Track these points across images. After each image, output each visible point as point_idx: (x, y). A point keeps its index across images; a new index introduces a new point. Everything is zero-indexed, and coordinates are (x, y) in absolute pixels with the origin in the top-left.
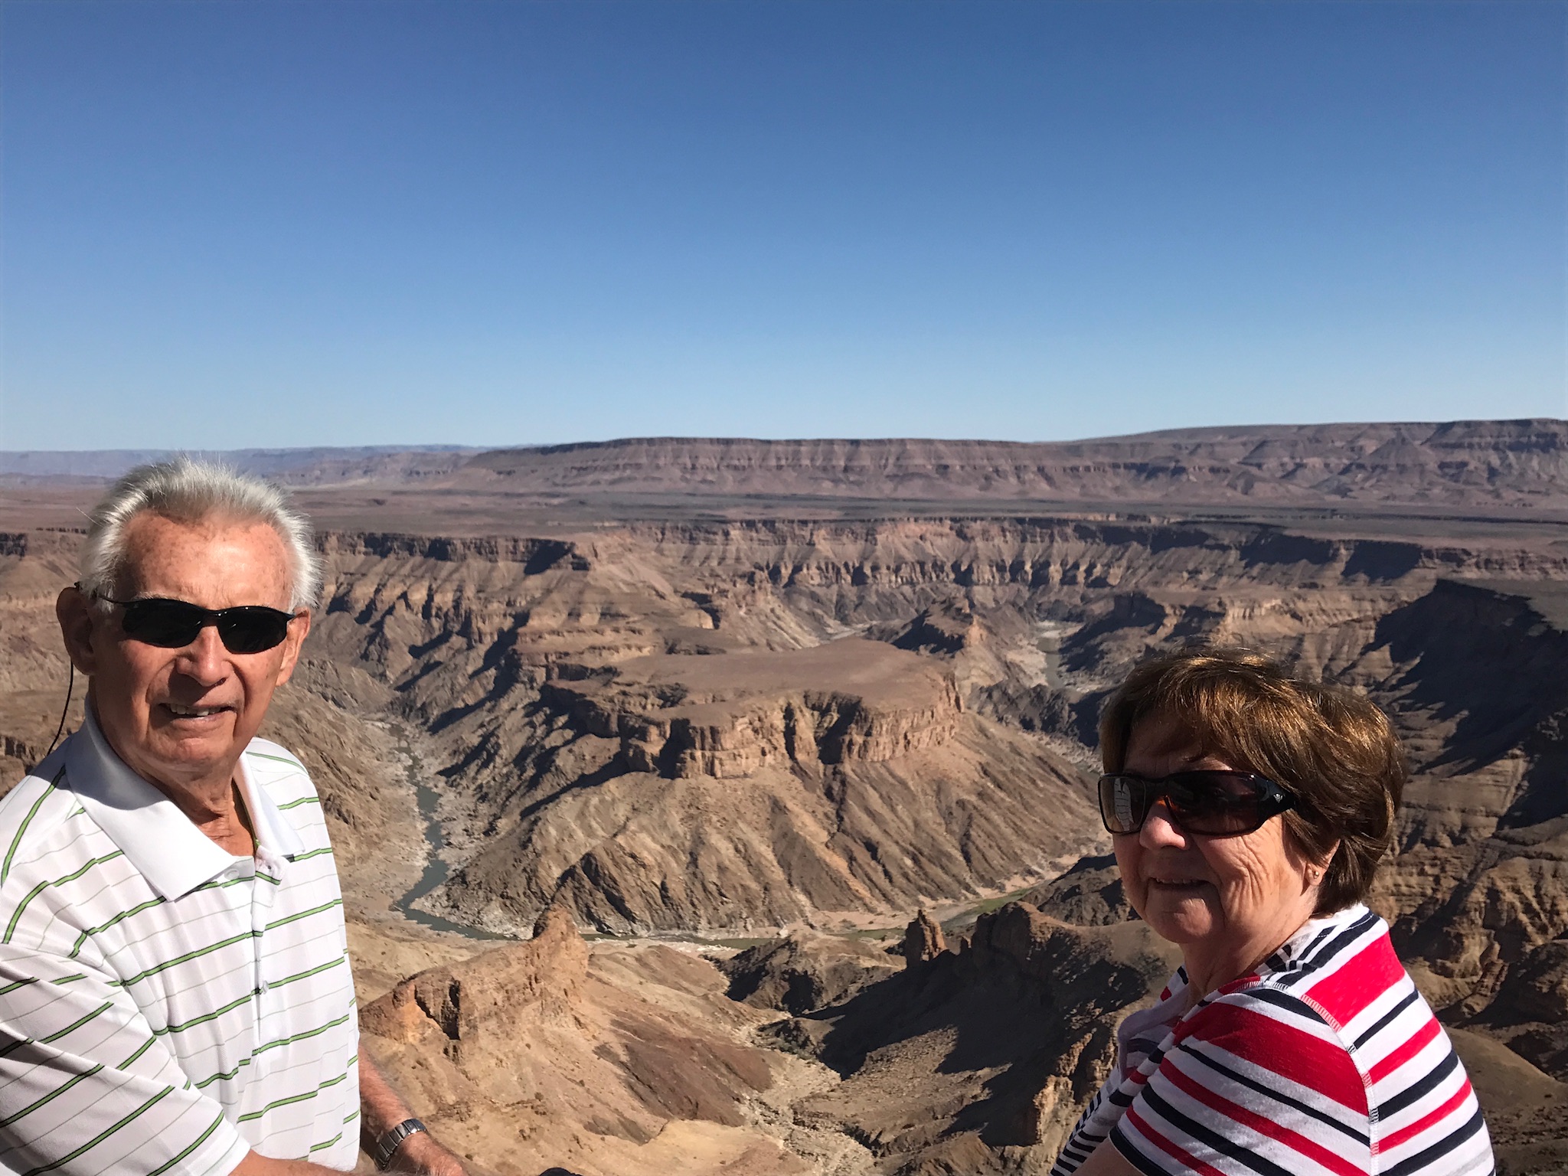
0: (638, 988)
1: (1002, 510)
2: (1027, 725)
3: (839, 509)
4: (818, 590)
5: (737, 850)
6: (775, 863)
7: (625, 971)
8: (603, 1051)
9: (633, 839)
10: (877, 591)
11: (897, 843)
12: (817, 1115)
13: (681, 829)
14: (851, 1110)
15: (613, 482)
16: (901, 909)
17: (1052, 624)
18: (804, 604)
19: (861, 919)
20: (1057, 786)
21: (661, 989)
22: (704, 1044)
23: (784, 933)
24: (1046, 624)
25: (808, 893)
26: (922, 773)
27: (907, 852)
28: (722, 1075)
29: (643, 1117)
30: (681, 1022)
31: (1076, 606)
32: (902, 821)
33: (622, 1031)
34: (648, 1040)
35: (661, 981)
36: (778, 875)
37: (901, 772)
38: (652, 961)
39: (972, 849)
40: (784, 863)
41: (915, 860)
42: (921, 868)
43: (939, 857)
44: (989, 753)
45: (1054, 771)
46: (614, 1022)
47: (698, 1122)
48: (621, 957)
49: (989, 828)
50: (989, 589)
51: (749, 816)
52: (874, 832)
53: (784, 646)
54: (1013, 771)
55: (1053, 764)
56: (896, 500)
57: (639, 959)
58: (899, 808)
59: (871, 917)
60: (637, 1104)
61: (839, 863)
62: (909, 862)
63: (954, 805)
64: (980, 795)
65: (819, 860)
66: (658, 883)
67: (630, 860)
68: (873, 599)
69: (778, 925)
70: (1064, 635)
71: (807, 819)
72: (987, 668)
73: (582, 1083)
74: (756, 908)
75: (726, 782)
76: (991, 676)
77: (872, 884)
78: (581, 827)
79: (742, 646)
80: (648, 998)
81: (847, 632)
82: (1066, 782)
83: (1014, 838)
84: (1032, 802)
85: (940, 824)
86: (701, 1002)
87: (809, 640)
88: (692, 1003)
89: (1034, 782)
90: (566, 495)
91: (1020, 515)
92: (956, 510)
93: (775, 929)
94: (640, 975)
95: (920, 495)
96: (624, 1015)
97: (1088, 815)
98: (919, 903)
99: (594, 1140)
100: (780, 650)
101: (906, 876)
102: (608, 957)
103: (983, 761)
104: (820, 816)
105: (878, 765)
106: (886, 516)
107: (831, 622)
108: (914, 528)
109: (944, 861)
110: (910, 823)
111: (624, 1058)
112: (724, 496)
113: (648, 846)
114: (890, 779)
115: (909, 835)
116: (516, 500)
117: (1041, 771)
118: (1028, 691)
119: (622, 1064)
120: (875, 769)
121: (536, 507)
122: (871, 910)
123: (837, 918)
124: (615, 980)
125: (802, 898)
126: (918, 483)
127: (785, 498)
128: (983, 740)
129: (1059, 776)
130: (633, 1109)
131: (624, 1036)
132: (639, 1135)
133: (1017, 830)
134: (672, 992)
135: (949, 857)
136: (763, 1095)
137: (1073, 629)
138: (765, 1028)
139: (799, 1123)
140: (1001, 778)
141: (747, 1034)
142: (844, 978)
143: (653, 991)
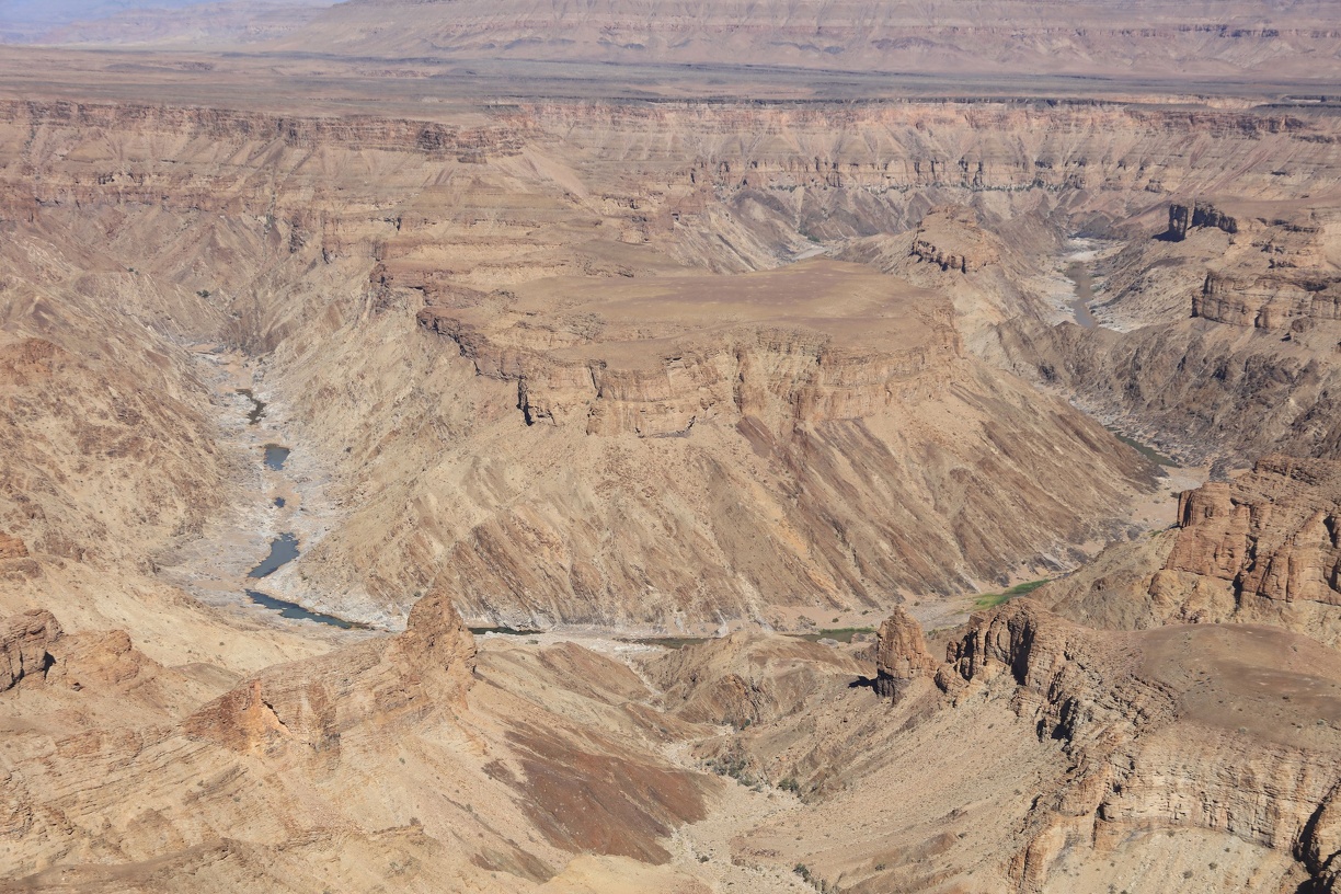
0: (539, 693)
1: (1026, 89)
2: (1048, 374)
3: (809, 85)
4: (777, 194)
5: (667, 527)
6: (715, 544)
7: (525, 673)
8: (495, 770)
9: (534, 511)
10: (855, 197)
11: (872, 522)
12: (760, 853)
13: (594, 499)
15: (510, 46)
16: (873, 604)
17: (1086, 242)
18: (758, 212)
19: (822, 616)
20: (1083, 453)
21: (568, 696)
22: (621, 763)
23: (724, 631)
24: (1078, 242)
25: (756, 583)
26: (907, 434)
27: (884, 533)
28: (642, 801)
29: (544, 850)
30: (592, 736)
31: (1118, 219)
32: (879, 495)
33: (519, 746)
34: (551, 756)
35: (570, 686)
36: (720, 559)
37: (878, 432)
38: (557, 660)
39: (969, 532)
40: (727, 546)
41: (894, 542)
42: (901, 554)
43: (926, 541)
44: (994, 410)
45: (1078, 433)
46: (509, 735)
47: (612, 858)
48: (519, 655)
49: (990, 505)
50: (1004, 196)
51: (681, 486)
52: (841, 508)
53: (731, 267)
54: (1025, 433)
55: (1079, 424)
56: (885, 74)
57: (542, 658)
58: (875, 477)
59: (834, 613)
60: (536, 834)
61: (798, 545)
62: (885, 546)
63: (946, 476)
64: (982, 464)
65: (772, 542)
66: (567, 565)
67: (531, 537)
68: (851, 207)
69: (715, 620)
70: (1100, 257)
71: (759, 491)
72: (998, 301)
73: (469, 808)
74: (690, 599)
75: (654, 441)
76: (1003, 312)
77: (840, 574)
78: (469, 493)
79: (676, 266)
80: (552, 707)
81: (816, 249)
82: (1093, 447)
83: (1022, 518)
84: (1048, 473)
85: (927, 500)
86: (619, 713)
87: (766, 261)
88: (609, 714)
89: (1050, 448)
90: (450, 62)
91: (1051, 96)
92: (964, 88)
93: (711, 627)
94: (543, 679)
95: (916, 67)
96: (521, 725)
97: (1120, 490)
98: (899, 599)
99: (483, 876)
100: (726, 273)
101: (881, 562)
102: (505, 656)
103: (986, 421)
104: (774, 487)
105: (850, 424)
106: (871, 95)
107: (794, 237)
108: (909, 112)
109: (932, 546)
110: (889, 497)
111: (520, 776)
112: (657, 66)
113: (553, 521)
114: (865, 442)
115: (885, 512)
116: (384, 68)
117: (1062, 434)
118: (1049, 332)
119: (520, 786)
120: (846, 429)
121: (410, 77)
122: (836, 605)
123: (790, 616)
124: (510, 683)
125: (747, 588)
126: (915, 49)
127: (737, 69)
128: (988, 394)
129: (1086, 441)
130: (531, 839)
131: (521, 752)
132: (536, 870)
133: (1026, 507)
134: (581, 700)
135: (938, 540)
136: (697, 828)
137: (1113, 249)
138: (698, 746)
139: (737, 863)
140: (1008, 442)
141: (676, 755)
142: (799, 688)
143: (559, 699)
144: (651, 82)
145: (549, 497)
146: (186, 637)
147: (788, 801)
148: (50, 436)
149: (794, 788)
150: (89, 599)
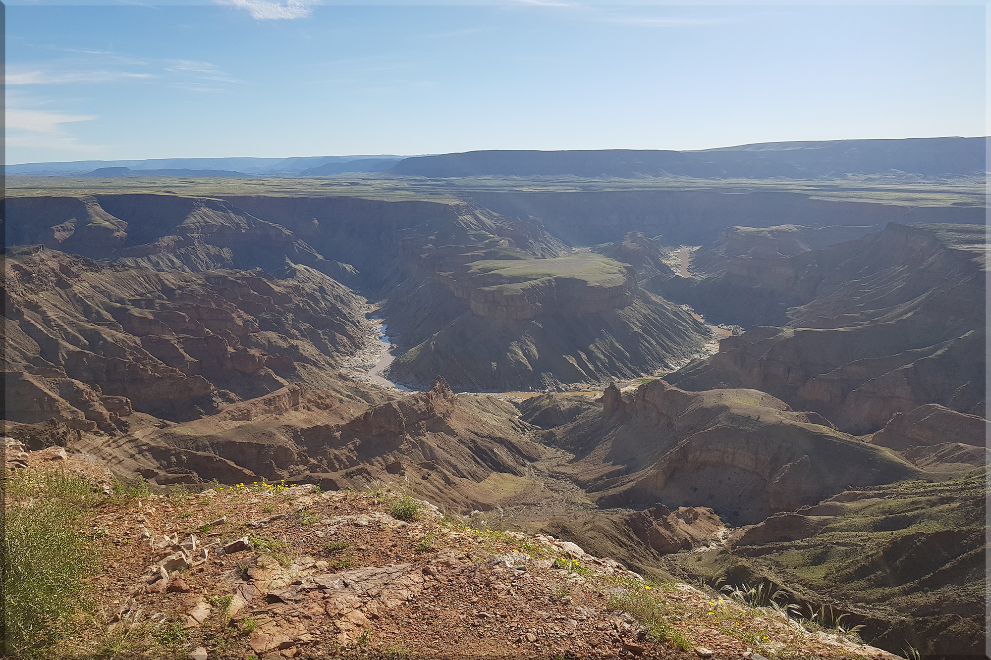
0: (478, 414)
7: (473, 407)
8: (461, 441)
11: (602, 351)
12: (560, 473)
14: (576, 471)
18: (561, 235)
22: (508, 440)
23: (547, 391)
27: (607, 356)
28: (516, 454)
30: (498, 430)
32: (605, 342)
33: (470, 433)
34: (482, 437)
35: (489, 412)
41: (610, 359)
42: (613, 363)
45: (682, 318)
46: (467, 429)
47: (504, 474)
49: (647, 345)
51: (531, 338)
60: (476, 464)
62: (607, 360)
64: (644, 330)
75: (521, 321)
77: (590, 370)
79: (529, 256)
80: (482, 418)
83: (660, 350)
84: (670, 334)
88: (503, 422)
89: (671, 323)
99: (457, 480)
101: (605, 366)
111: (471, 445)
119: (470, 448)
124: (467, 410)
130: (475, 467)
132: (477, 478)
133: (661, 346)
135: (627, 358)
136: (535, 463)
138: (537, 434)
139: (551, 476)
140: (654, 321)
141: (528, 437)
142: (574, 412)
143: (486, 416)
144: (521, 186)
147: (570, 455)
149: (573, 450)
150: (316, 379)
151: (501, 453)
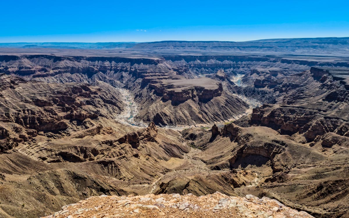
0: (166, 136)
2: (234, 92)
5: (183, 113)
6: (189, 116)
7: (164, 133)
8: (160, 146)
9: (165, 111)
12: (196, 157)
13: (173, 110)
14: (202, 157)
15: (161, 49)
19: (204, 125)
22: (177, 145)
23: (191, 127)
25: (195, 121)
27: (212, 114)
28: (180, 151)
29: (167, 157)
30: (173, 142)
32: (212, 109)
34: (168, 144)
35: (170, 135)
36: (190, 118)
38: (168, 131)
39: (224, 114)
40: (191, 116)
41: (214, 116)
43: (218, 115)
46: (162, 141)
47: (176, 158)
48: (163, 130)
49: (227, 110)
52: (207, 111)
54: (231, 101)
55: (239, 99)
56: (212, 52)
57: (166, 131)
58: (211, 107)
60: (166, 155)
61: (201, 116)
62: (212, 116)
63: (221, 106)
64: (226, 105)
65: (197, 115)
66: (169, 119)
67: (164, 114)
68: (207, 70)
71: (195, 108)
74: (186, 123)
76: (228, 84)
77: (206, 120)
78: (156, 109)
79: (184, 78)
80: (168, 137)
81: (203, 76)
83: (231, 112)
84: (235, 106)
85: (218, 110)
86: (177, 138)
87: (196, 77)
88: (175, 139)
89: (235, 103)
90: (153, 51)
93: (189, 127)
94: (166, 134)
96: (164, 140)
98: (214, 123)
99: (159, 160)
101: (212, 118)
103: (226, 99)
104: (197, 108)
106: (210, 55)
107: (200, 74)
109: (219, 116)
112: (181, 51)
113: (168, 112)
115: (213, 111)
116: (145, 52)
118: (235, 87)
119: (163, 148)
123: (200, 125)
124: (162, 134)
128: (226, 95)
131: (164, 144)
132: (166, 160)
133: (232, 111)
134: (172, 137)
135: (220, 115)
136: (187, 154)
137: (243, 75)
138: (187, 143)
139: (193, 159)
140: (229, 102)
141: (184, 144)
142: (201, 135)
143: (169, 137)
144: (180, 53)
145: (167, 109)
146: (119, 128)
147: (200, 151)
148: (101, 101)
149: (201, 149)
150: (106, 123)
151: (175, 150)
